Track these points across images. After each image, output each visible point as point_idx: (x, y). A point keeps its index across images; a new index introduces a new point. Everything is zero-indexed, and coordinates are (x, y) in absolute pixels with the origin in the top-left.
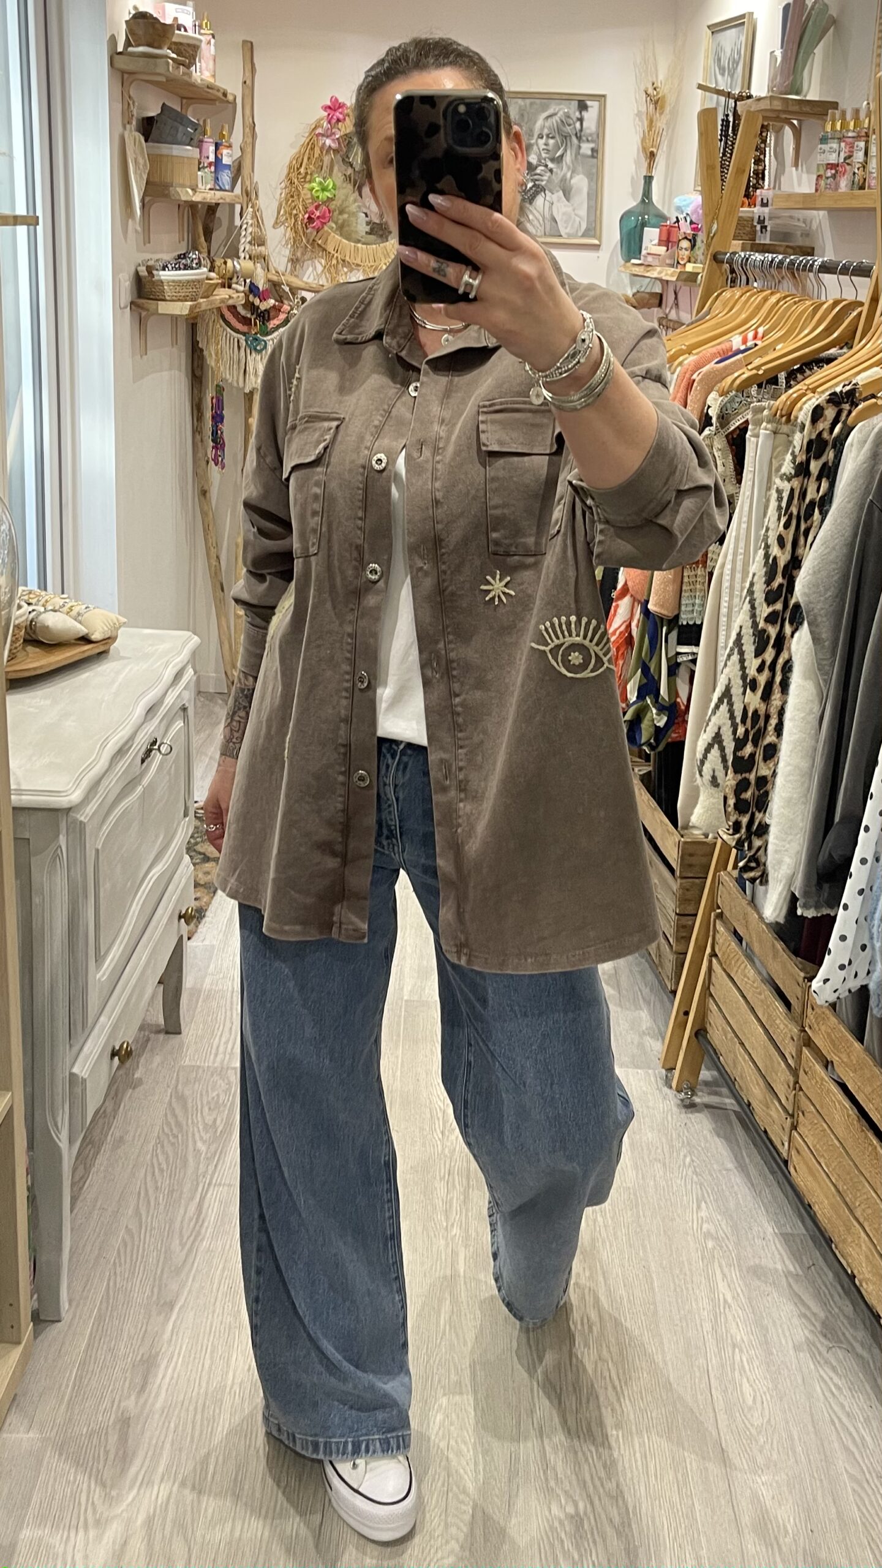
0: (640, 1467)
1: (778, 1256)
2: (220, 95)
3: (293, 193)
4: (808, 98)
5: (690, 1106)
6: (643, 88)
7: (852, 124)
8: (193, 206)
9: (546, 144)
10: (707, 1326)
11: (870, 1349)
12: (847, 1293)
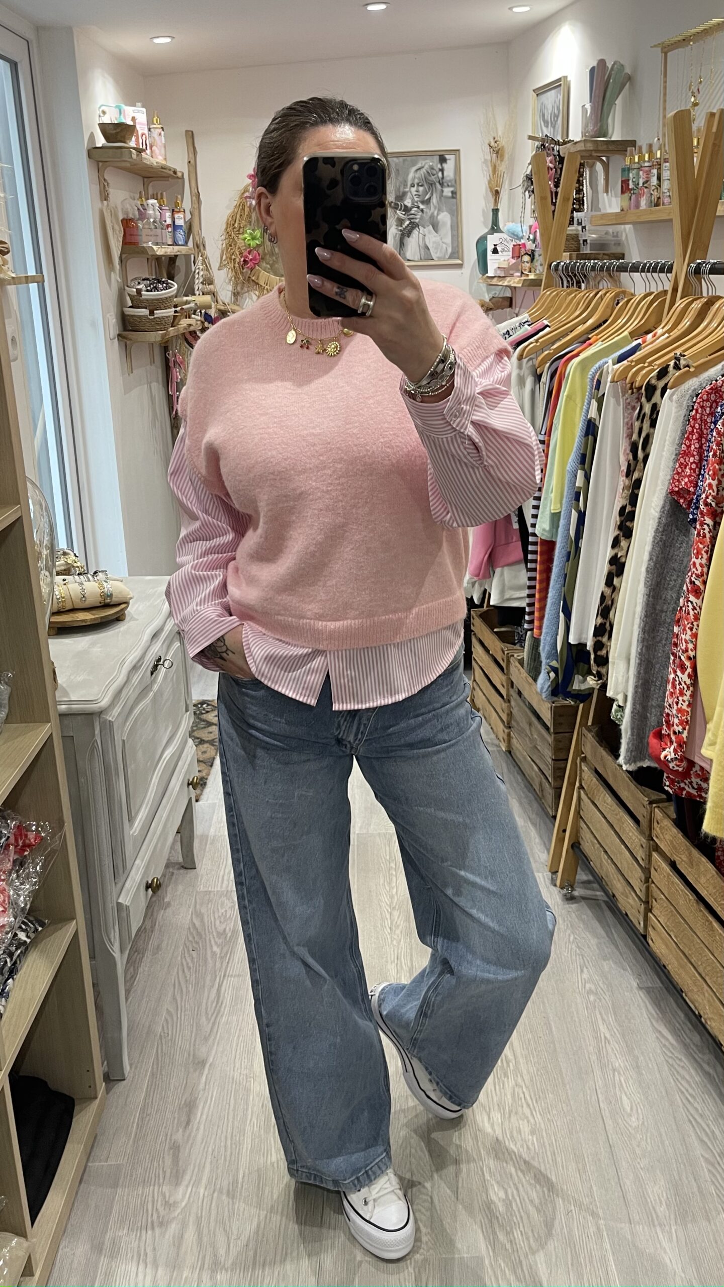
0: (551, 1162)
1: (642, 1004)
2: (171, 173)
3: (231, 244)
4: (613, 139)
5: (570, 898)
6: (487, 142)
7: (647, 156)
8: (158, 259)
9: (417, 191)
10: (594, 1058)
11: (714, 1067)
12: (695, 1027)
